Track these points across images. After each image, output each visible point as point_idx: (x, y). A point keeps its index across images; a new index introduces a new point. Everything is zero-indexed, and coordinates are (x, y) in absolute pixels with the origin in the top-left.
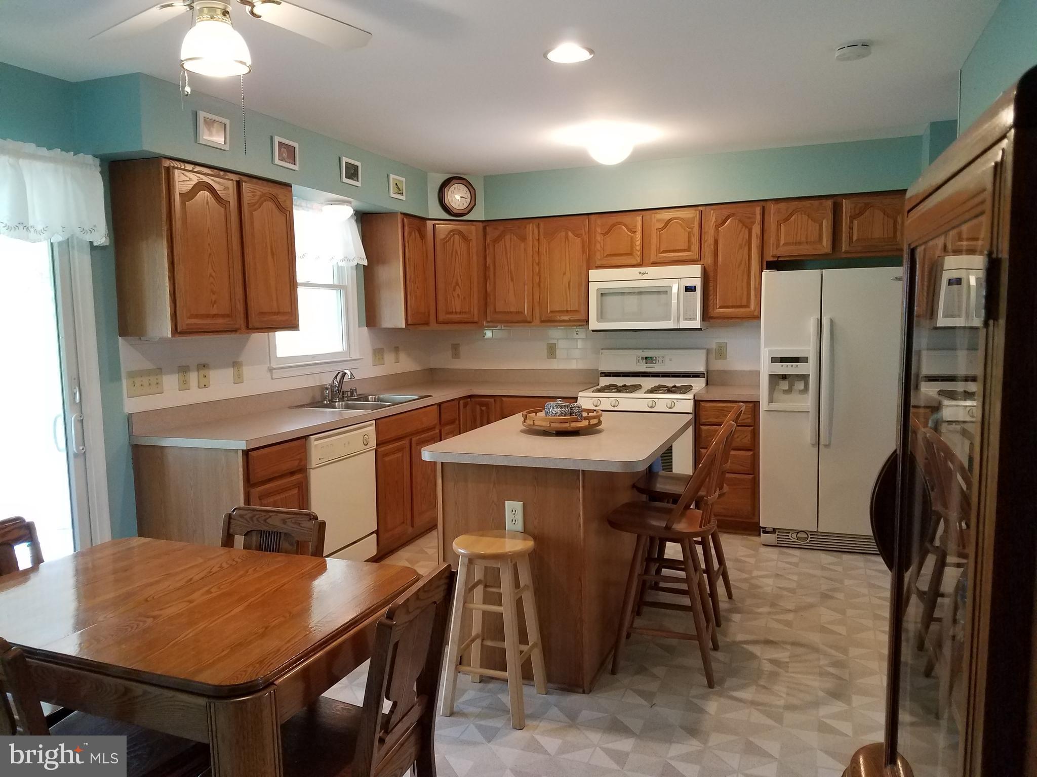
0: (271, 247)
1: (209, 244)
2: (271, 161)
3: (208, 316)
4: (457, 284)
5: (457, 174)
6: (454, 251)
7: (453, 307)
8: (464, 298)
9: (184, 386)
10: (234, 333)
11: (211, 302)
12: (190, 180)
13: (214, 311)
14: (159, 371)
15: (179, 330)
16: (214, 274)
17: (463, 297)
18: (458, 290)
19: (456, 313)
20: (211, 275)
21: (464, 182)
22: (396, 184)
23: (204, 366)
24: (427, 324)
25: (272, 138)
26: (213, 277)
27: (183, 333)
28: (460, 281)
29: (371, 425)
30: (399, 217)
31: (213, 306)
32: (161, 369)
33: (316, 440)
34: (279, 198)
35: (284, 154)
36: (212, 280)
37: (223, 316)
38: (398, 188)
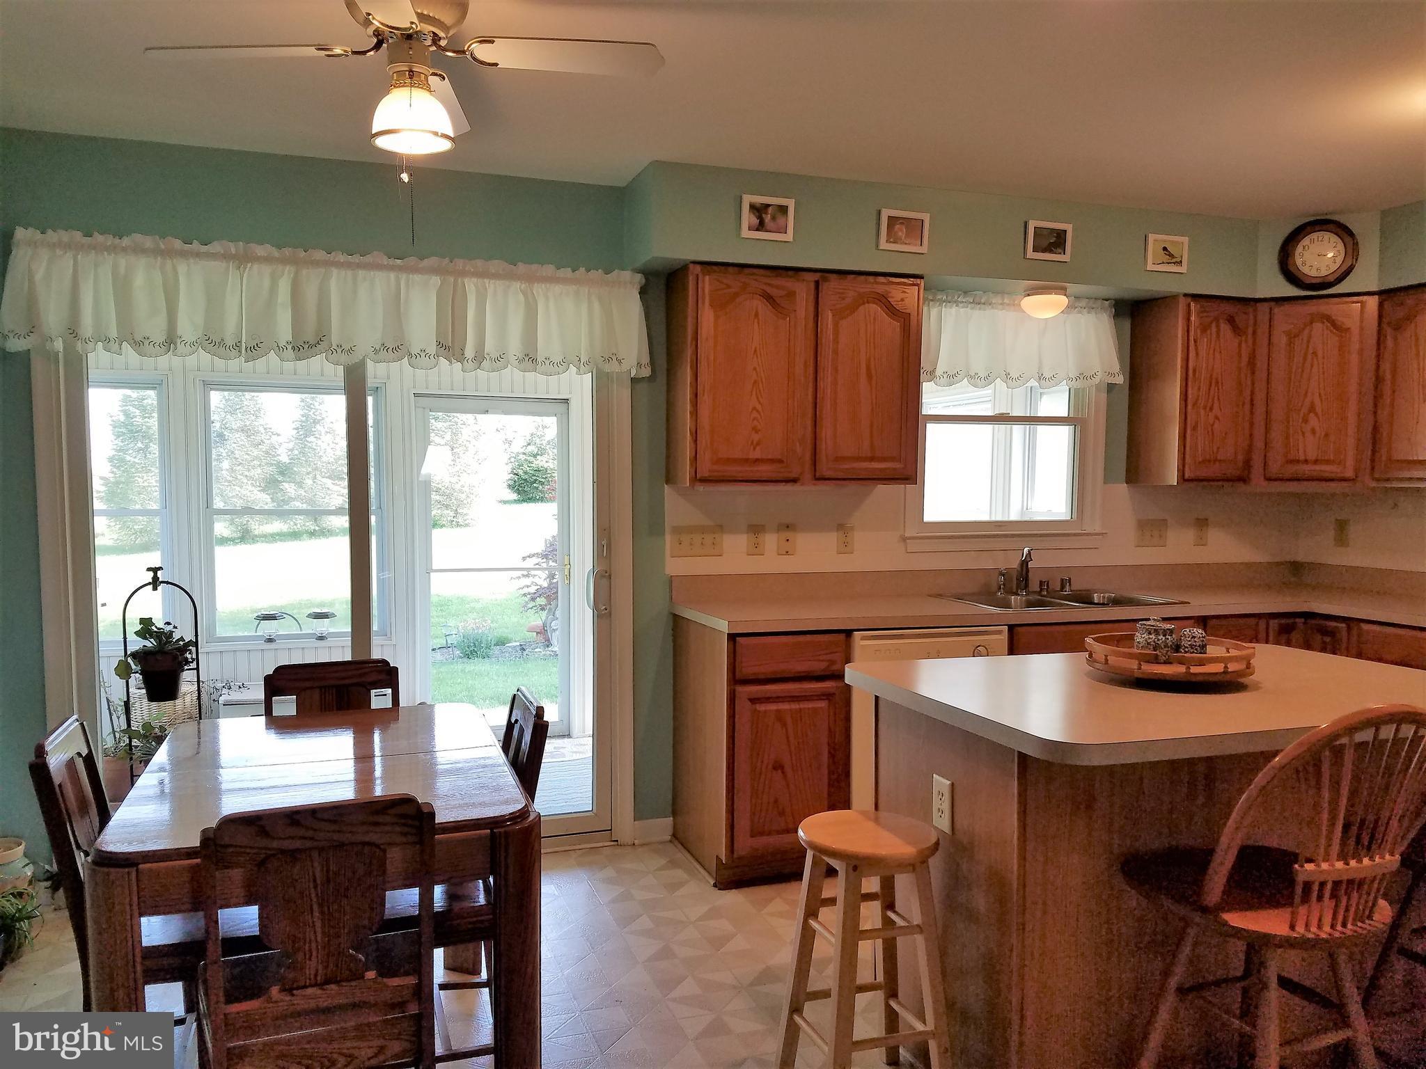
0: (868, 368)
1: (755, 369)
2: (874, 245)
3: (746, 461)
4: (1312, 409)
5: (1318, 215)
6: (1311, 351)
7: (1301, 451)
8: (1327, 435)
9: (756, 550)
10: (792, 484)
11: (752, 443)
12: (729, 287)
13: (757, 454)
14: (720, 528)
15: (698, 476)
16: (759, 407)
17: (1323, 434)
18: (1313, 421)
19: (1306, 461)
20: (754, 408)
21: (1331, 226)
22: (1165, 249)
23: (788, 527)
24: (1243, 479)
25: (879, 213)
26: (758, 411)
27: (704, 481)
28: (1317, 401)
29: (1000, 632)
30: (1182, 303)
31: (754, 449)
32: (721, 527)
33: (864, 638)
34: (893, 297)
35: (900, 234)
36: (755, 414)
37: (772, 461)
38: (1171, 256)
